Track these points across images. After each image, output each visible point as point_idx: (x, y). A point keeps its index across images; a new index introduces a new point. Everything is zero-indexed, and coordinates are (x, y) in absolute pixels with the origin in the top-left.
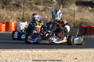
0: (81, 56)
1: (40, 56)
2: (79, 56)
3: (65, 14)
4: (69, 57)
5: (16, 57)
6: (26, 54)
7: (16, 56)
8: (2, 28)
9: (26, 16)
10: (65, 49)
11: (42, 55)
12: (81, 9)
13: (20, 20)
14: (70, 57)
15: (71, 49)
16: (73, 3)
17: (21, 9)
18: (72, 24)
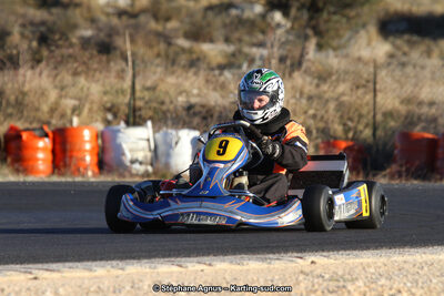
0: (417, 282)
2: (409, 284)
3: (332, 83)
8: (38, 160)
9: (147, 95)
10: (338, 250)
12: (405, 54)
13: (122, 115)
14: (362, 289)
15: (368, 248)
16: (364, 26)
17: (124, 65)
18: (367, 126)
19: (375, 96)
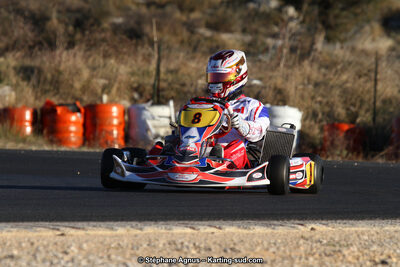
1: (232, 249)
3: (337, 71)
4: (354, 257)
5: (128, 256)
6: (170, 244)
7: (128, 253)
8: (71, 132)
9: (170, 78)
10: (336, 219)
11: (237, 248)
13: (147, 94)
14: (356, 254)
15: (363, 219)
16: (368, 21)
17: (150, 49)
18: (367, 111)
19: (376, 84)
